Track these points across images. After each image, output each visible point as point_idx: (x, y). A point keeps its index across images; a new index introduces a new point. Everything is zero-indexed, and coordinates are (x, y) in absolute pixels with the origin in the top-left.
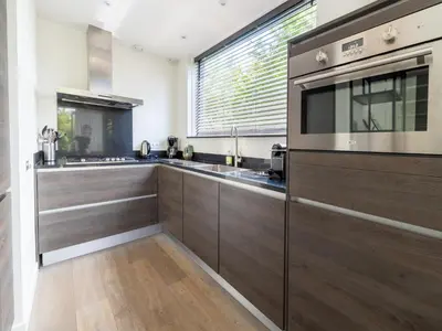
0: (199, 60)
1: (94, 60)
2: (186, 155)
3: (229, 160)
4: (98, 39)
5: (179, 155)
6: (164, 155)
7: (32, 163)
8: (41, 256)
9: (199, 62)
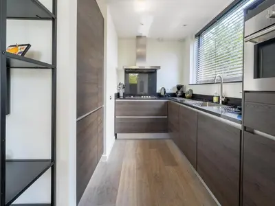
0: (199, 35)
1: (139, 50)
2: (187, 95)
3: (215, 99)
4: (141, 41)
5: (183, 96)
6: (174, 95)
7: (113, 97)
8: (116, 134)
9: (199, 36)
